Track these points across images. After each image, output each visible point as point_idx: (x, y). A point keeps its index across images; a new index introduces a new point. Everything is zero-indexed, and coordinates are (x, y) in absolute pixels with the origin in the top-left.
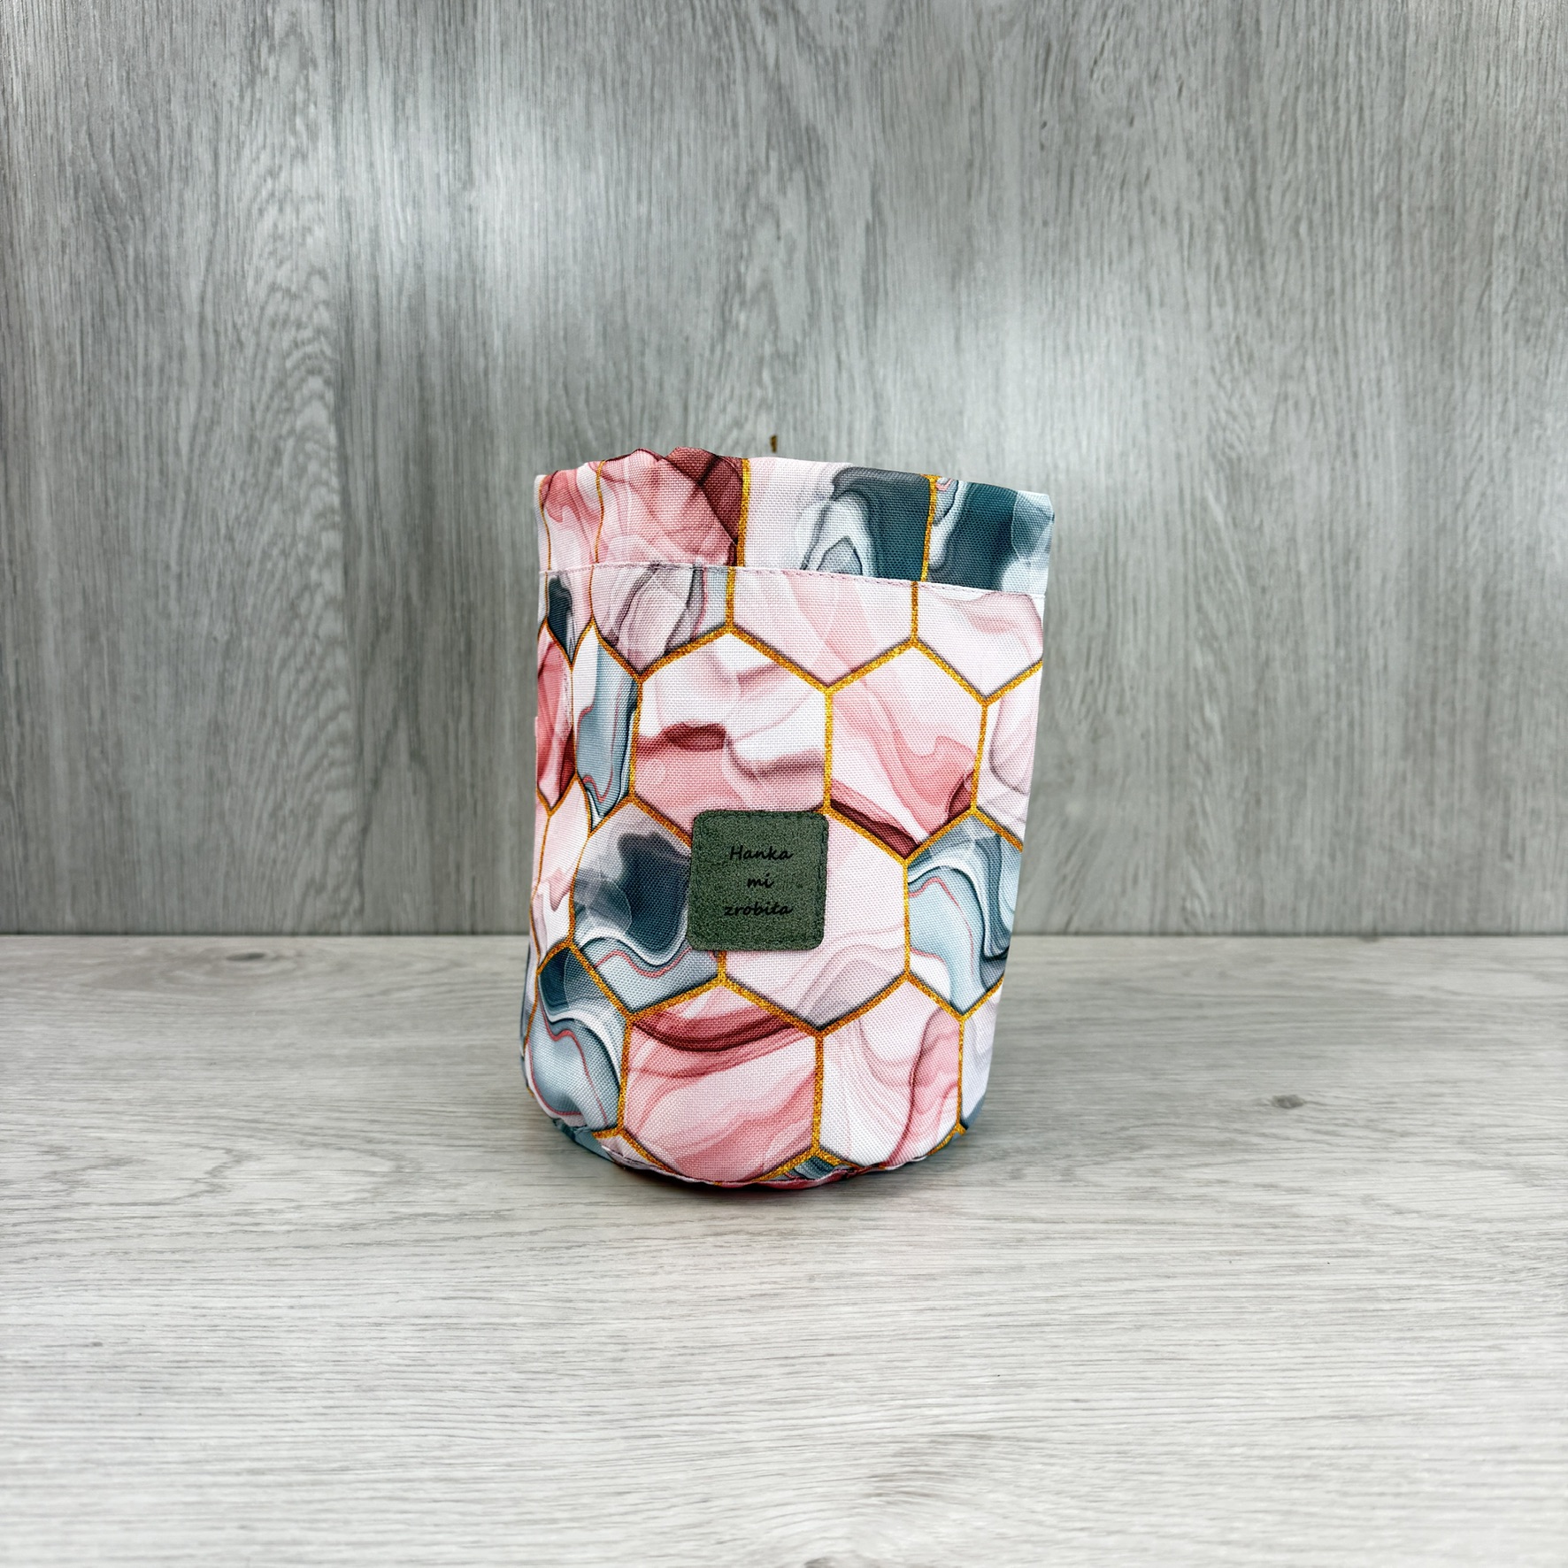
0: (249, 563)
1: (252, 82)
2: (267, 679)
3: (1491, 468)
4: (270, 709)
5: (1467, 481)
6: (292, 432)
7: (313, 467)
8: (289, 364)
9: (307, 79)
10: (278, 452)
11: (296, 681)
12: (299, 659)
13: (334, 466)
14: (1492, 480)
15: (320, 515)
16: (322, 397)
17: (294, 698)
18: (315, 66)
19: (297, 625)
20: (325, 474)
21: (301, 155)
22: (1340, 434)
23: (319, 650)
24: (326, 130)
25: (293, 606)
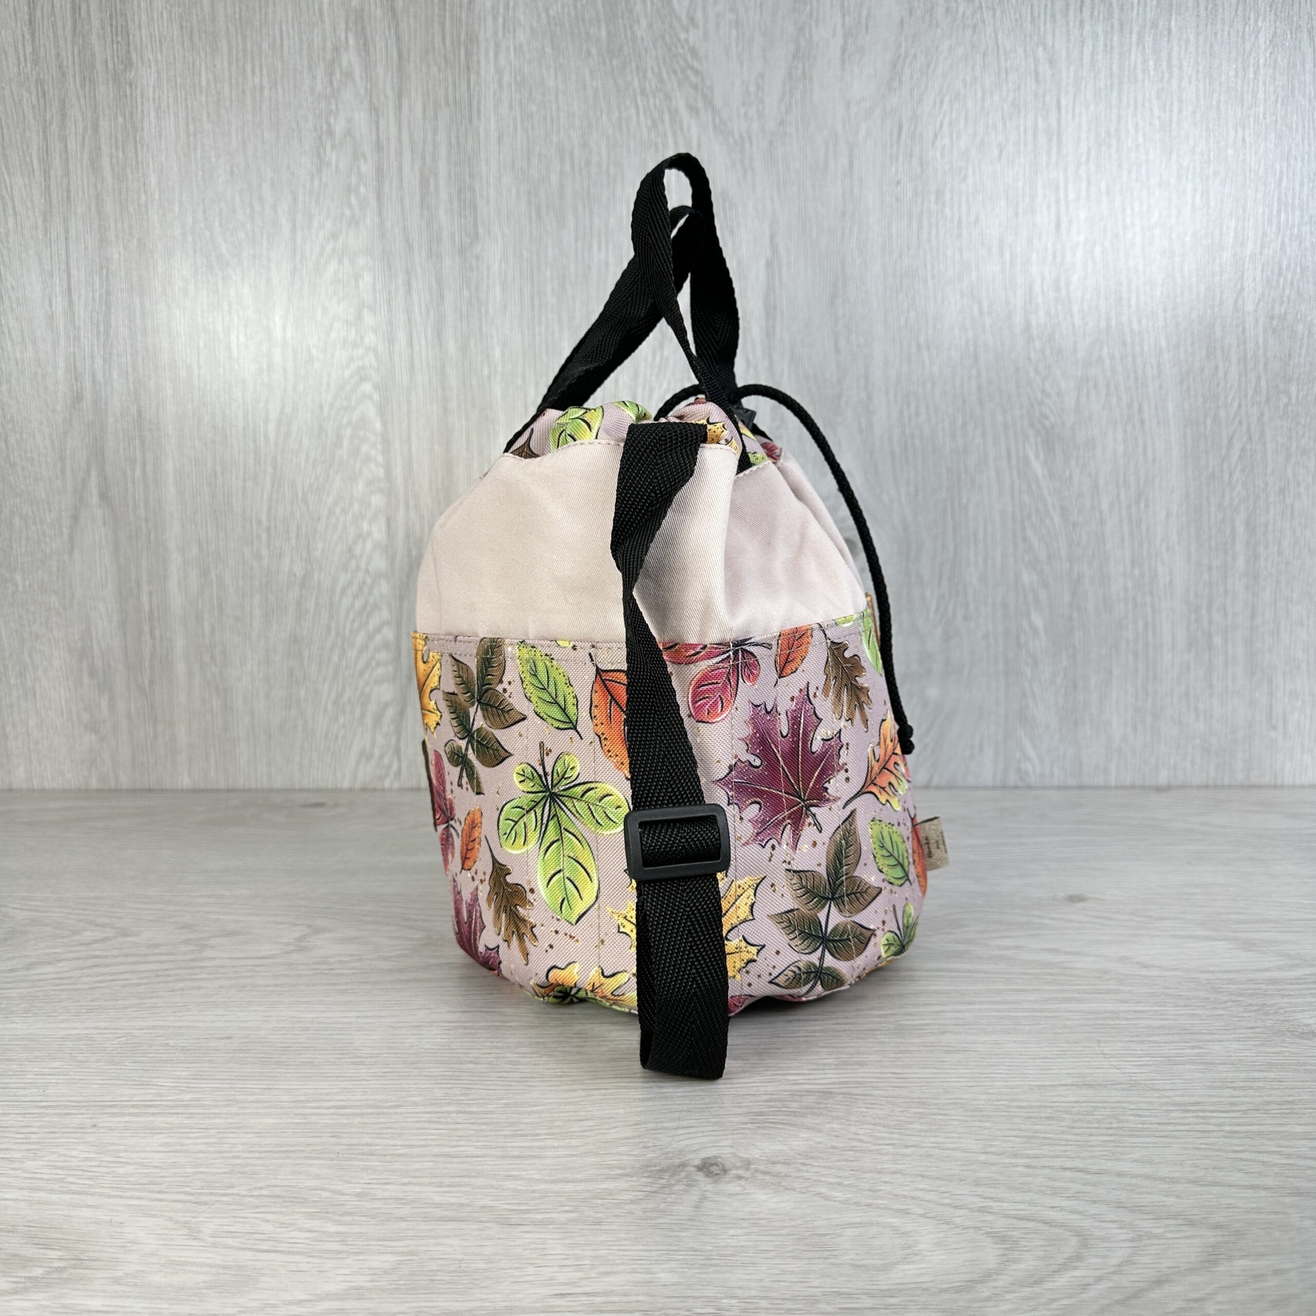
0: (319, 519)
1: (320, 171)
2: (331, 604)
3: (1249, 429)
4: (333, 625)
5: (1230, 440)
6: (349, 423)
7: (365, 448)
8: (347, 373)
9: (359, 169)
10: (339, 438)
11: (352, 605)
12: (355, 587)
13: (379, 447)
14: (1250, 438)
15: (369, 483)
16: (371, 397)
17: (351, 615)
18: (365, 159)
19: (353, 562)
20: (373, 452)
21: (354, 222)
22: (1130, 406)
23: (369, 580)
24: (373, 202)
25: (350, 550)
